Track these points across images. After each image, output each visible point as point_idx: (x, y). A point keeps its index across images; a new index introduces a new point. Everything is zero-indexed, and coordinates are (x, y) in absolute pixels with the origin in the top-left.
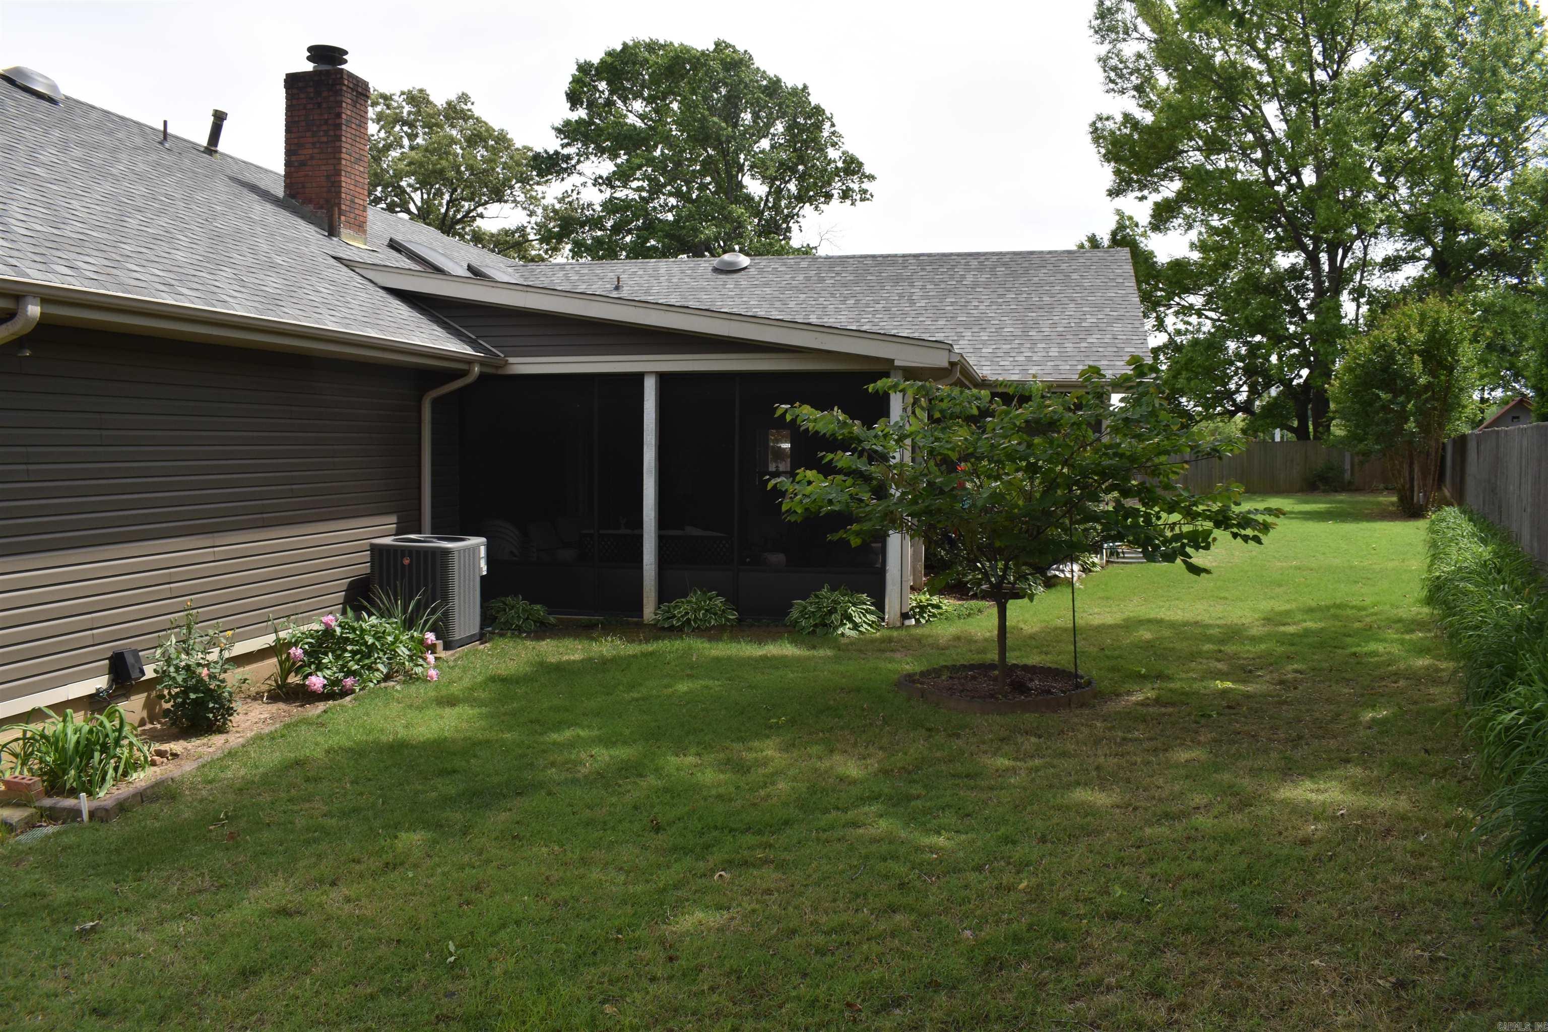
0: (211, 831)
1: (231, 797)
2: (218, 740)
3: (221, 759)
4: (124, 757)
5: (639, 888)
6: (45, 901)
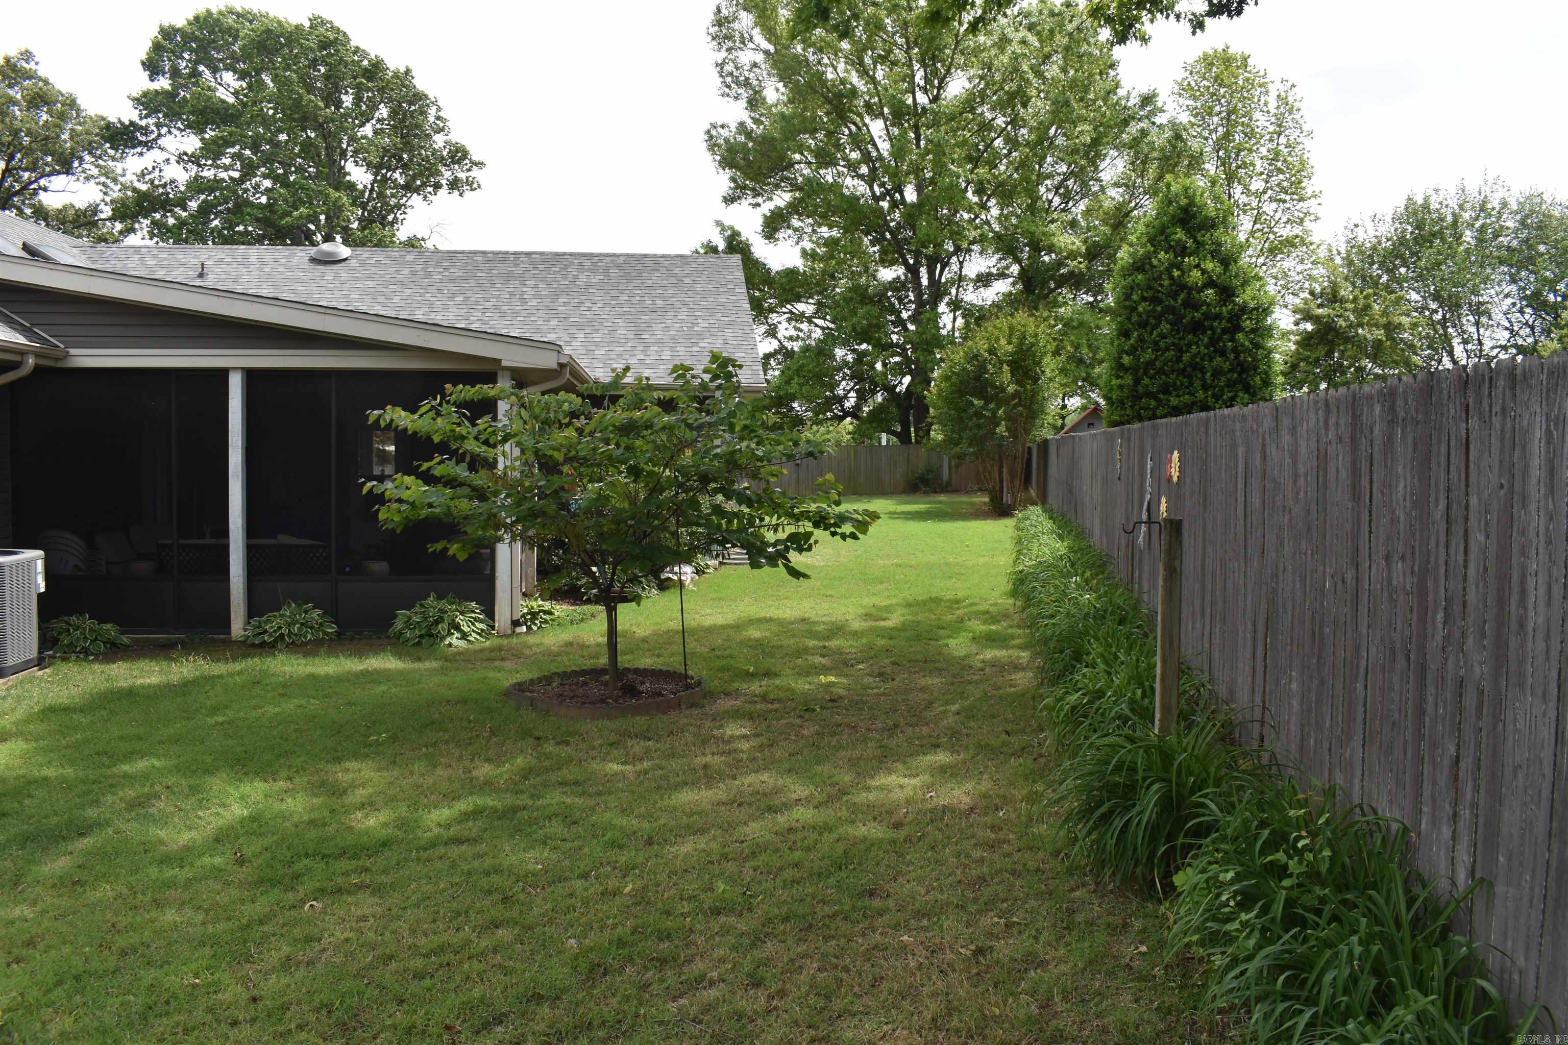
5: (220, 927)
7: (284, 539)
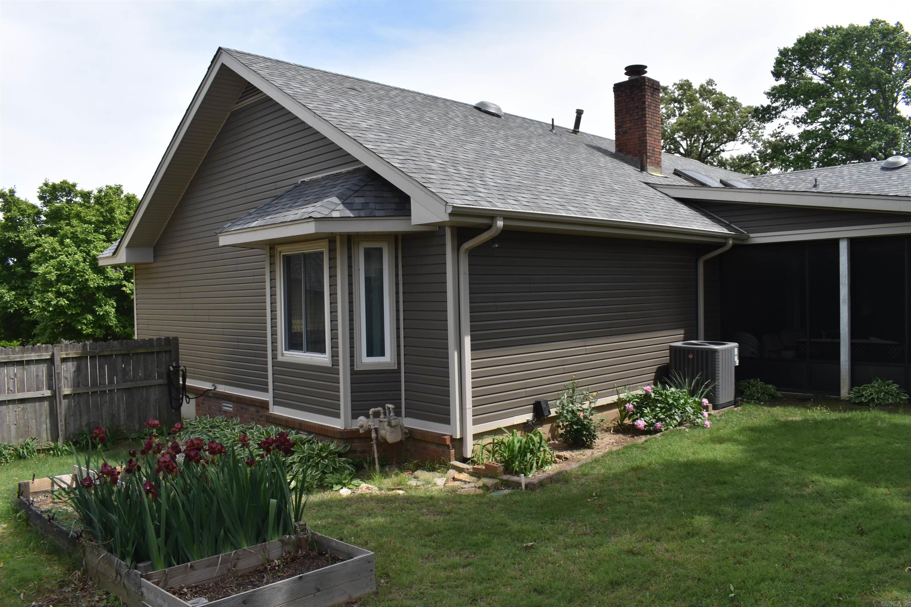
0: (588, 502)
1: (598, 484)
2: (588, 452)
3: (591, 463)
4: (541, 457)
5: (851, 570)
6: (507, 528)
7: (873, 340)
